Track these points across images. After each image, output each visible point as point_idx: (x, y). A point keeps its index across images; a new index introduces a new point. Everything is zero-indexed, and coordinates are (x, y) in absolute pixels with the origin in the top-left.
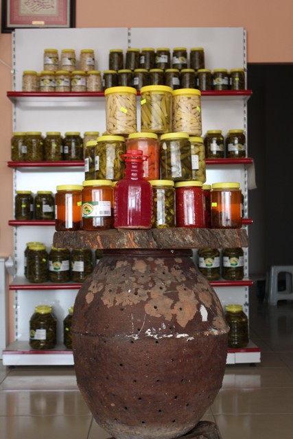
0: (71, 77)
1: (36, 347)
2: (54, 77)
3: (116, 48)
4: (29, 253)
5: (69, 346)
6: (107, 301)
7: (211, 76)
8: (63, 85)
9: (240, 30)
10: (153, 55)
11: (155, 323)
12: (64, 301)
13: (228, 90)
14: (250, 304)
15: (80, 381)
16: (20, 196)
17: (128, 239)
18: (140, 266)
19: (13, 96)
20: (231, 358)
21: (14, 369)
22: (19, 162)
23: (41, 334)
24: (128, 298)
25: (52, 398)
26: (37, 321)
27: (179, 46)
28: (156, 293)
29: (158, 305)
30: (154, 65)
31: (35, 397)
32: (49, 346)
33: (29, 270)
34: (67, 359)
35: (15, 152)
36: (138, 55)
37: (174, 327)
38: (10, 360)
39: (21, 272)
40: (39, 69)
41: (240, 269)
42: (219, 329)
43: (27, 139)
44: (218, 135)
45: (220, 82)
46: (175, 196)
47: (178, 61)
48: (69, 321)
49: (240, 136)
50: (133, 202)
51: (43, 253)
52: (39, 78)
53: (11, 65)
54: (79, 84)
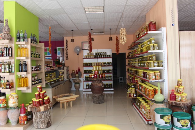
0: (90, 56)
1: (87, 89)
2: (88, 56)
3: (96, 52)
4: (86, 77)
5: (91, 88)
6: (94, 84)
7: (107, 56)
8: (89, 57)
9: (111, 49)
10: (100, 53)
11: (97, 86)
12: (90, 83)
13: (109, 57)
14: (113, 83)
15: (92, 92)
16: (84, 71)
17: (95, 79)
18: (96, 81)
19: (83, 59)
20: (105, 90)
21: (84, 91)
22: (84, 66)
23: (87, 87)
24: (95, 84)
25: (89, 95)
26: (87, 85)
27: (103, 52)
28: (98, 83)
29: (98, 84)
30: (100, 54)
31: (87, 94)
32: (88, 88)
33: (86, 79)
34: (90, 90)
35: (84, 65)
36: (98, 53)
37: (99, 86)
38: (84, 90)
39: (85, 80)
40: (86, 55)
41: (111, 79)
42: (103, 86)
43: (85, 64)
44: (108, 63)
45: (108, 56)
46: (99, 75)
47: (103, 54)
48: (90, 86)
49: (111, 63)
50: (95, 75)
51: (87, 77)
52: (86, 56)
53: (83, 54)
54: (91, 57)
